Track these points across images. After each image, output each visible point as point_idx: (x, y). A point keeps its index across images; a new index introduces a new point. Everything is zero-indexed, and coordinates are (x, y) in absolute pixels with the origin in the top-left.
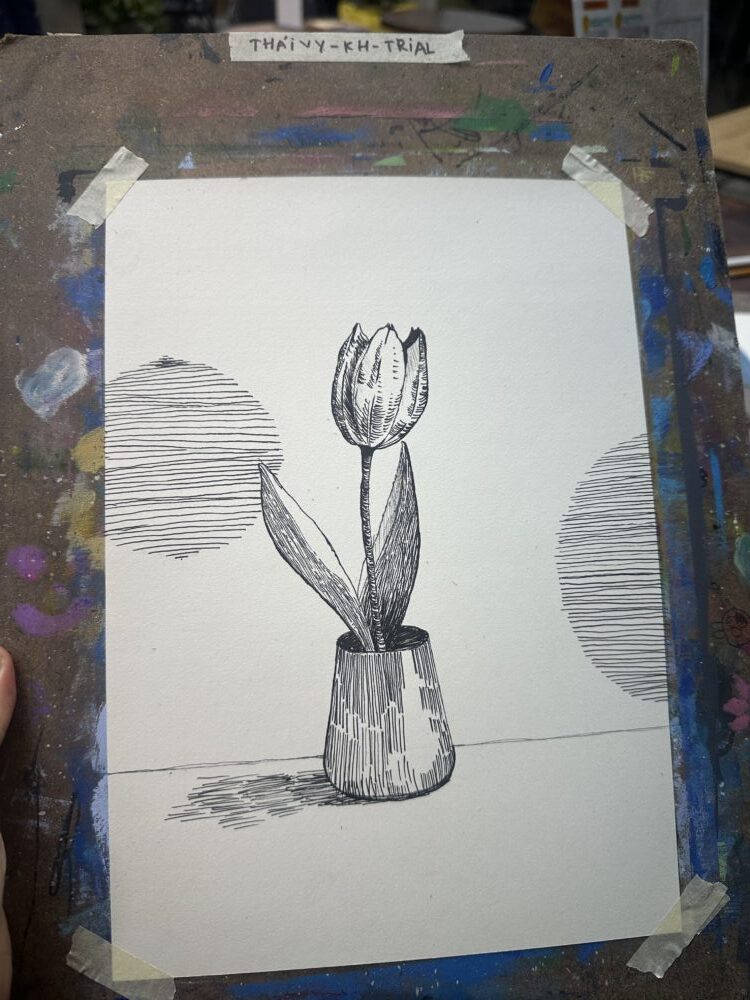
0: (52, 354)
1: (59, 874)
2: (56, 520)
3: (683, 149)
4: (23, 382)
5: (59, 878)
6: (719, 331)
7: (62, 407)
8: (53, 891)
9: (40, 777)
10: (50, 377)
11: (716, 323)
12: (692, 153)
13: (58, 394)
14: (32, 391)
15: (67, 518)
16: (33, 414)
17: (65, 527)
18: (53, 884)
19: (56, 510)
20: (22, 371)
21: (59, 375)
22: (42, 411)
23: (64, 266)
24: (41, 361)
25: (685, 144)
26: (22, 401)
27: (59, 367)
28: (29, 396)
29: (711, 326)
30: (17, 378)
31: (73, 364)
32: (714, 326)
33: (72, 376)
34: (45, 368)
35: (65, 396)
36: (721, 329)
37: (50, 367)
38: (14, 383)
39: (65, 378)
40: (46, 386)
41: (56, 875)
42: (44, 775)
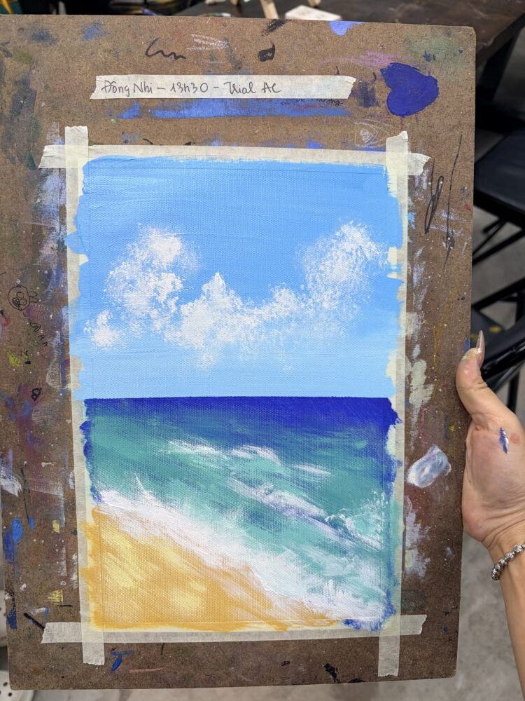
0: (430, 484)
1: (438, 187)
2: (431, 387)
3: (26, 615)
4: (447, 468)
5: (438, 186)
6: (14, 490)
7: (425, 453)
8: (441, 179)
9: (446, 243)
10: (431, 471)
11: (15, 496)
12: (20, 612)
13: (428, 460)
14: (442, 462)
15: (425, 388)
16: (442, 449)
17: (427, 382)
18: (441, 182)
19: (431, 393)
20: (447, 474)
21: (427, 470)
22: (437, 450)
23: (422, 537)
24: (438, 479)
25: (24, 618)
26: (448, 457)
27: (426, 476)
28: (443, 459)
29: (19, 494)
30: (450, 470)
31: (419, 478)
32: (17, 494)
33: (420, 470)
34: (435, 476)
35: (424, 458)
36: (12, 493)
37: (432, 476)
38: (452, 468)
39: (423, 470)
40: (434, 466)
41: (440, 187)
42: (444, 245)
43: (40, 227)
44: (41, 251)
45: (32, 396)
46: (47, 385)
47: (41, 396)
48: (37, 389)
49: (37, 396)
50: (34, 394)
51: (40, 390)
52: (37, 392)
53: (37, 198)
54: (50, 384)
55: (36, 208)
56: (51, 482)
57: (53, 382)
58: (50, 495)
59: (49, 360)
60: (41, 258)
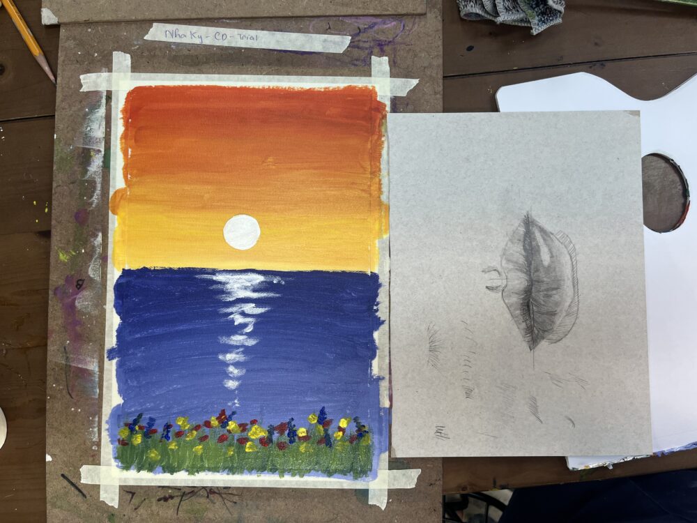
43: (89, 149)
44: (89, 168)
45: (77, 286)
46: (89, 276)
47: (84, 286)
48: (80, 280)
49: (81, 286)
50: (78, 284)
51: (83, 281)
52: (80, 283)
53: (87, 127)
54: (92, 276)
55: (86, 134)
56: (89, 359)
57: (94, 274)
58: (87, 370)
59: (92, 256)
60: (89, 174)
